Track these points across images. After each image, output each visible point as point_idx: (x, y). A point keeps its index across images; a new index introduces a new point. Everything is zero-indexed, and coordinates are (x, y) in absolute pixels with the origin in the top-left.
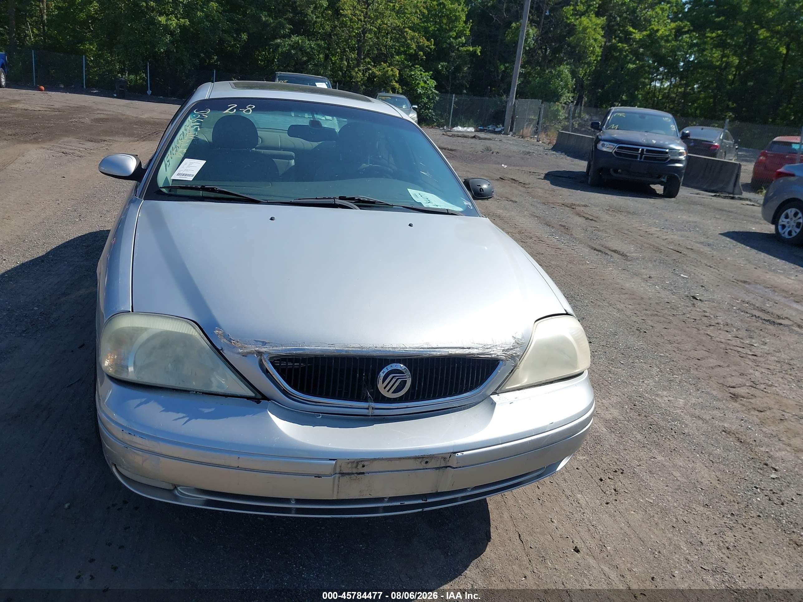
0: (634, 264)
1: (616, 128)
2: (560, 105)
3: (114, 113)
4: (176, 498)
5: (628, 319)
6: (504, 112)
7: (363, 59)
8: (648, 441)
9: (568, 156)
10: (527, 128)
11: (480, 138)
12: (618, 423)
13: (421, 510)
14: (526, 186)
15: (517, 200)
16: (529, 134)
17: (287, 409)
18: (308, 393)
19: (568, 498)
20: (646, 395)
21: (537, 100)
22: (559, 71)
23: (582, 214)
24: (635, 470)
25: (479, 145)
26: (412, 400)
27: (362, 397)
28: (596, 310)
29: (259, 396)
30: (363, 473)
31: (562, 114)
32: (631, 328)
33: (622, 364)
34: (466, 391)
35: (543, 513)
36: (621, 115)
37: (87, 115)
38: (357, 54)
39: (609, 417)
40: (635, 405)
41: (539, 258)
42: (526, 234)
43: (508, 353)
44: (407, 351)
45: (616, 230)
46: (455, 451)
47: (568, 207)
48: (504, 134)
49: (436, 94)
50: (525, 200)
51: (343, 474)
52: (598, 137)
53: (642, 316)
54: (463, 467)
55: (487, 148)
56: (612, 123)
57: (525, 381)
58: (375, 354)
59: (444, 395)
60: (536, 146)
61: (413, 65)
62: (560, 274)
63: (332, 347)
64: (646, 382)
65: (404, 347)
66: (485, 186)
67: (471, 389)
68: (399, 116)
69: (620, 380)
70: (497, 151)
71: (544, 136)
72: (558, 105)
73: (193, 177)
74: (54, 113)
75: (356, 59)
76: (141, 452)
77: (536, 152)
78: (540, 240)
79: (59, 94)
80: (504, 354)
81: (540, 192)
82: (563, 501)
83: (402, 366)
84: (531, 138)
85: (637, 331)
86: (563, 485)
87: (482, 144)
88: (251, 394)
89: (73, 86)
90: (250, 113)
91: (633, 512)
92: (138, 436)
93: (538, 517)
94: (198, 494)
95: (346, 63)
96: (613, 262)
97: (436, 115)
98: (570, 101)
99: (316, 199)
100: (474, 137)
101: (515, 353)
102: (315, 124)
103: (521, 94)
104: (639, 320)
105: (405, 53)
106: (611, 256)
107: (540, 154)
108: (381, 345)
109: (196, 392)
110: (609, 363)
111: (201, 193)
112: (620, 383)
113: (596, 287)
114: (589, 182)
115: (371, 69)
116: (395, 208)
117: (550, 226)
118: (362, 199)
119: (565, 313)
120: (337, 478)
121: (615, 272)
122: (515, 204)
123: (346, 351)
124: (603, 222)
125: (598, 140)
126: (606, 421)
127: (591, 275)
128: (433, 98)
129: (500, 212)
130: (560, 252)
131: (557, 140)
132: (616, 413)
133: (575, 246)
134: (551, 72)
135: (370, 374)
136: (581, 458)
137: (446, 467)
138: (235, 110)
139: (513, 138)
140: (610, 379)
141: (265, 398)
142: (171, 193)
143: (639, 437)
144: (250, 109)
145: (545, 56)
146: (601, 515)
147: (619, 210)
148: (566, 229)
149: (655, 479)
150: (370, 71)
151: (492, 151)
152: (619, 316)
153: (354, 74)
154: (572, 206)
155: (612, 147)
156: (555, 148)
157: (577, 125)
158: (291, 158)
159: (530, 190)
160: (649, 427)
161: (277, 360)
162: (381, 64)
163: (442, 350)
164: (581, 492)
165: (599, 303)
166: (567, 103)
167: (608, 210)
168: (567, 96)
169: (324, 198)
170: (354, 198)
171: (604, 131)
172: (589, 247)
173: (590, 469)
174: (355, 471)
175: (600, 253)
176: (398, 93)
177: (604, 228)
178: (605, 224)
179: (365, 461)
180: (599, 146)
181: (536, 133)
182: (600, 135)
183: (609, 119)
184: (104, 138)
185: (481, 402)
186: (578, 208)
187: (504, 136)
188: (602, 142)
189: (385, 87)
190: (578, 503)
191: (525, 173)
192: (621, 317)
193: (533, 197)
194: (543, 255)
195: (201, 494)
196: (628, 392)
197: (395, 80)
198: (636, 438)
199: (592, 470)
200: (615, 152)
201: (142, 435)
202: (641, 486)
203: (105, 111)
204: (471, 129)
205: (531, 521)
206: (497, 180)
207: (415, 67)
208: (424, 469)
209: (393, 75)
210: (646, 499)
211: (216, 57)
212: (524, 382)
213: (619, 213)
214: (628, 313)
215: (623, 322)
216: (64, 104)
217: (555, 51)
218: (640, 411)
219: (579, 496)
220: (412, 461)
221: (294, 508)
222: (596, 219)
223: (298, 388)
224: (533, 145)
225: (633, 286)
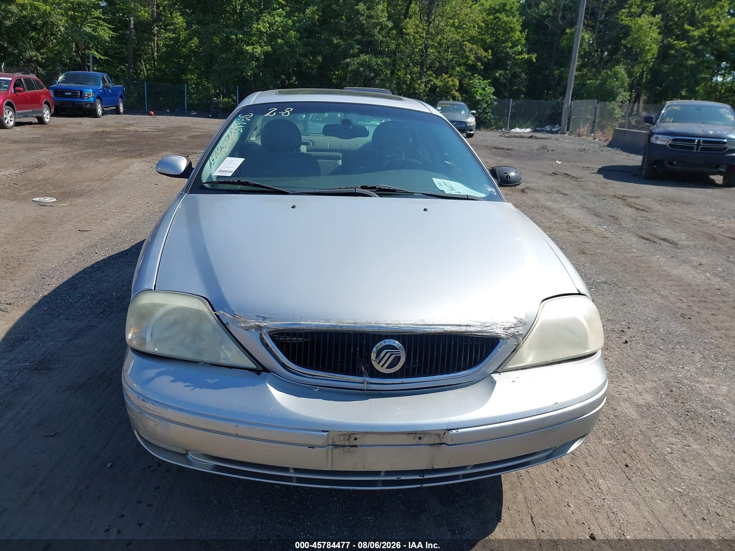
0: (684, 251)
1: (671, 121)
2: (616, 104)
3: (207, 131)
4: (189, 462)
5: (672, 305)
6: (560, 114)
7: (426, 72)
8: (683, 429)
9: (624, 151)
10: (583, 127)
11: (536, 138)
12: (651, 409)
13: (420, 486)
14: (579, 180)
15: (567, 193)
16: (585, 133)
17: (286, 381)
18: (305, 366)
19: (588, 483)
20: (686, 381)
21: (593, 100)
22: (614, 72)
23: (633, 205)
24: (666, 457)
25: (535, 144)
26: (407, 376)
27: (357, 372)
28: (639, 296)
29: (260, 368)
30: (356, 446)
31: (618, 112)
32: (674, 314)
33: (661, 349)
34: (464, 369)
35: (560, 496)
36: (676, 108)
37: (186, 133)
38: (420, 68)
39: (641, 402)
40: (671, 391)
41: (585, 247)
42: (574, 224)
43: (509, 332)
44: (401, 327)
45: (668, 219)
46: (449, 428)
47: (619, 198)
48: (561, 133)
49: (494, 99)
50: (576, 193)
51: (336, 446)
52: (651, 130)
53: (688, 302)
54: (459, 444)
55: (544, 146)
56: (666, 117)
57: (530, 361)
58: (368, 330)
59: (440, 372)
60: (592, 143)
61: (472, 75)
62: (604, 262)
63: (327, 322)
64: (686, 368)
65: (398, 323)
66: (512, 174)
67: (470, 367)
68: (428, 111)
69: (657, 365)
70: (552, 149)
71: (601, 134)
72: (614, 104)
73: (232, 174)
74: (159, 133)
75: (419, 72)
76: (152, 418)
77: (592, 149)
78: (588, 230)
79: (165, 117)
80: (504, 333)
81: (592, 185)
82: (583, 485)
83: (397, 343)
84: (588, 136)
85: (680, 317)
86: (585, 468)
87: (538, 143)
88: (253, 366)
89: (177, 110)
90: (288, 115)
91: (659, 501)
92: (150, 402)
93: (554, 500)
94: (204, 459)
95: (410, 77)
96: (661, 250)
97: (494, 119)
98: (626, 100)
99: (340, 188)
100: (531, 137)
101: (517, 332)
102: (346, 122)
103: (576, 96)
104: (683, 306)
105: (465, 64)
106: (660, 244)
107: (595, 151)
108: (375, 321)
109: (205, 363)
110: (647, 348)
111: (239, 187)
112: (657, 368)
113: (640, 274)
114: (643, 174)
115: (432, 81)
116: (415, 196)
117: (598, 216)
118: (382, 188)
119: (578, 292)
120: (330, 450)
121: (662, 259)
122: (566, 197)
123: (340, 327)
124: (654, 212)
125: (651, 134)
126: (638, 406)
127: (636, 263)
128: (492, 103)
129: (549, 204)
130: (607, 241)
131: (613, 137)
132: (649, 398)
133: (623, 235)
134: (606, 73)
135: (364, 349)
136: (607, 442)
137: (441, 444)
138: (275, 113)
139: (570, 137)
140: (646, 364)
141: (266, 370)
142: (213, 188)
143: (674, 424)
144: (288, 111)
145: (601, 58)
146: (623, 503)
147: (673, 201)
148: (615, 219)
149: (688, 467)
150: (432, 83)
151: (547, 150)
152: (662, 302)
153: (417, 86)
154: (623, 198)
155: (666, 139)
156: (611, 145)
157: (634, 122)
158: (338, 158)
159: (582, 184)
160: (686, 413)
161: (276, 334)
162: (442, 76)
163: (435, 326)
164: (604, 477)
165: (642, 290)
166: (624, 101)
167: (661, 201)
168: (624, 95)
169: (347, 188)
170: (375, 187)
171: (658, 124)
172: (638, 236)
173: (616, 454)
174: (347, 443)
175: (648, 242)
176: (458, 100)
177: (655, 218)
178: (656, 213)
179: (358, 434)
180: (653, 140)
181: (592, 131)
182: (654, 129)
183: (664, 113)
184: (195, 151)
185: (481, 380)
186: (629, 200)
187: (561, 135)
188: (655, 136)
189: (446, 96)
190: (599, 488)
191: (579, 168)
192: (665, 303)
193: (585, 190)
194: (589, 244)
195: (207, 459)
196: (665, 378)
197: (455, 89)
198: (670, 425)
199: (617, 455)
200: (670, 145)
201: (154, 402)
202: (671, 474)
203: (201, 129)
204: (528, 130)
205: (546, 504)
206: (550, 175)
207: (473, 76)
208: (418, 445)
209: (453, 85)
210: (676, 488)
211: (295, 78)
212: (527, 362)
213: (672, 203)
214: (673, 299)
215: (666, 308)
216: (168, 125)
217: (612, 53)
218: (677, 397)
219: (601, 481)
220: (405, 435)
221: (295, 477)
222: (647, 210)
223: (296, 362)
224: (589, 142)
225: (681, 273)
